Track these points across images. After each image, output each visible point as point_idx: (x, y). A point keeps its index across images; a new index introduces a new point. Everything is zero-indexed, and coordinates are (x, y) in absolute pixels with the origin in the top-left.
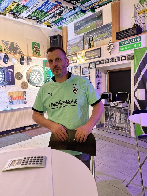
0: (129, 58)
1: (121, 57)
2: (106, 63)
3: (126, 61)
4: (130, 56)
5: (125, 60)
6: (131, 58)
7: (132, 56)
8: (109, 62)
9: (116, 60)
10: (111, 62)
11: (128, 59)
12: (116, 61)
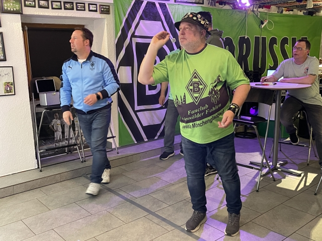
0: (102, 9)
1: (89, 4)
2: (53, 8)
3: (97, 15)
4: (104, 7)
5: (96, 11)
6: (105, 10)
7: (107, 7)
8: (61, 9)
9: (77, 7)
10: (65, 9)
11: (102, 12)
12: (77, 10)
